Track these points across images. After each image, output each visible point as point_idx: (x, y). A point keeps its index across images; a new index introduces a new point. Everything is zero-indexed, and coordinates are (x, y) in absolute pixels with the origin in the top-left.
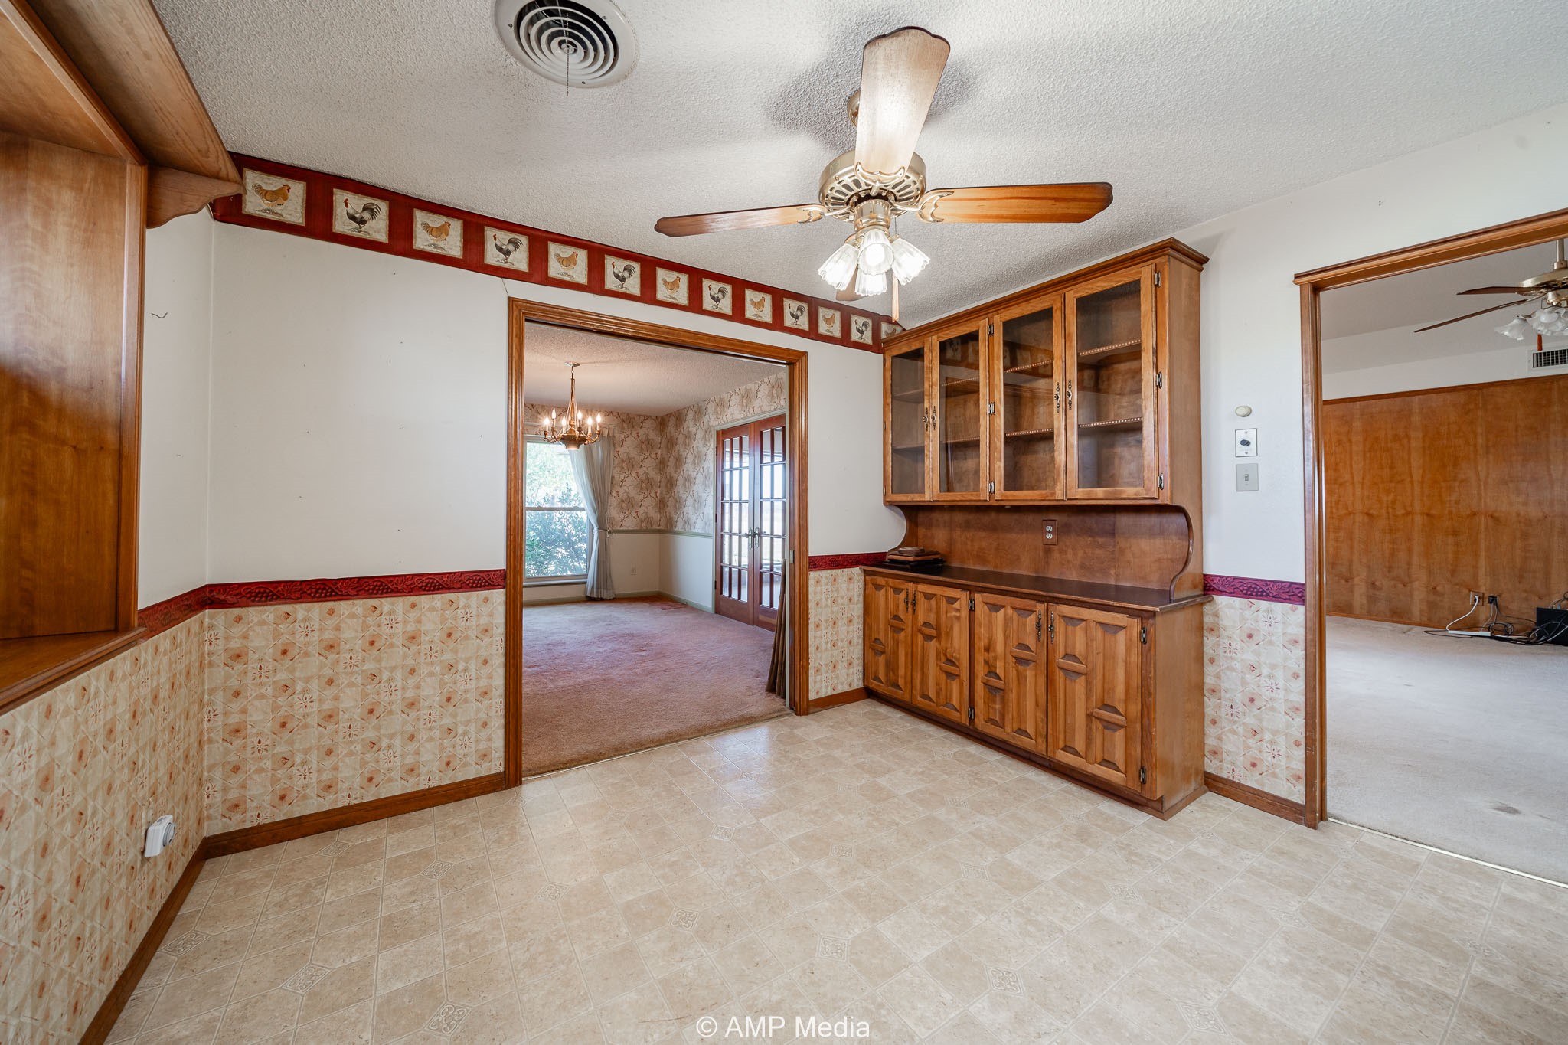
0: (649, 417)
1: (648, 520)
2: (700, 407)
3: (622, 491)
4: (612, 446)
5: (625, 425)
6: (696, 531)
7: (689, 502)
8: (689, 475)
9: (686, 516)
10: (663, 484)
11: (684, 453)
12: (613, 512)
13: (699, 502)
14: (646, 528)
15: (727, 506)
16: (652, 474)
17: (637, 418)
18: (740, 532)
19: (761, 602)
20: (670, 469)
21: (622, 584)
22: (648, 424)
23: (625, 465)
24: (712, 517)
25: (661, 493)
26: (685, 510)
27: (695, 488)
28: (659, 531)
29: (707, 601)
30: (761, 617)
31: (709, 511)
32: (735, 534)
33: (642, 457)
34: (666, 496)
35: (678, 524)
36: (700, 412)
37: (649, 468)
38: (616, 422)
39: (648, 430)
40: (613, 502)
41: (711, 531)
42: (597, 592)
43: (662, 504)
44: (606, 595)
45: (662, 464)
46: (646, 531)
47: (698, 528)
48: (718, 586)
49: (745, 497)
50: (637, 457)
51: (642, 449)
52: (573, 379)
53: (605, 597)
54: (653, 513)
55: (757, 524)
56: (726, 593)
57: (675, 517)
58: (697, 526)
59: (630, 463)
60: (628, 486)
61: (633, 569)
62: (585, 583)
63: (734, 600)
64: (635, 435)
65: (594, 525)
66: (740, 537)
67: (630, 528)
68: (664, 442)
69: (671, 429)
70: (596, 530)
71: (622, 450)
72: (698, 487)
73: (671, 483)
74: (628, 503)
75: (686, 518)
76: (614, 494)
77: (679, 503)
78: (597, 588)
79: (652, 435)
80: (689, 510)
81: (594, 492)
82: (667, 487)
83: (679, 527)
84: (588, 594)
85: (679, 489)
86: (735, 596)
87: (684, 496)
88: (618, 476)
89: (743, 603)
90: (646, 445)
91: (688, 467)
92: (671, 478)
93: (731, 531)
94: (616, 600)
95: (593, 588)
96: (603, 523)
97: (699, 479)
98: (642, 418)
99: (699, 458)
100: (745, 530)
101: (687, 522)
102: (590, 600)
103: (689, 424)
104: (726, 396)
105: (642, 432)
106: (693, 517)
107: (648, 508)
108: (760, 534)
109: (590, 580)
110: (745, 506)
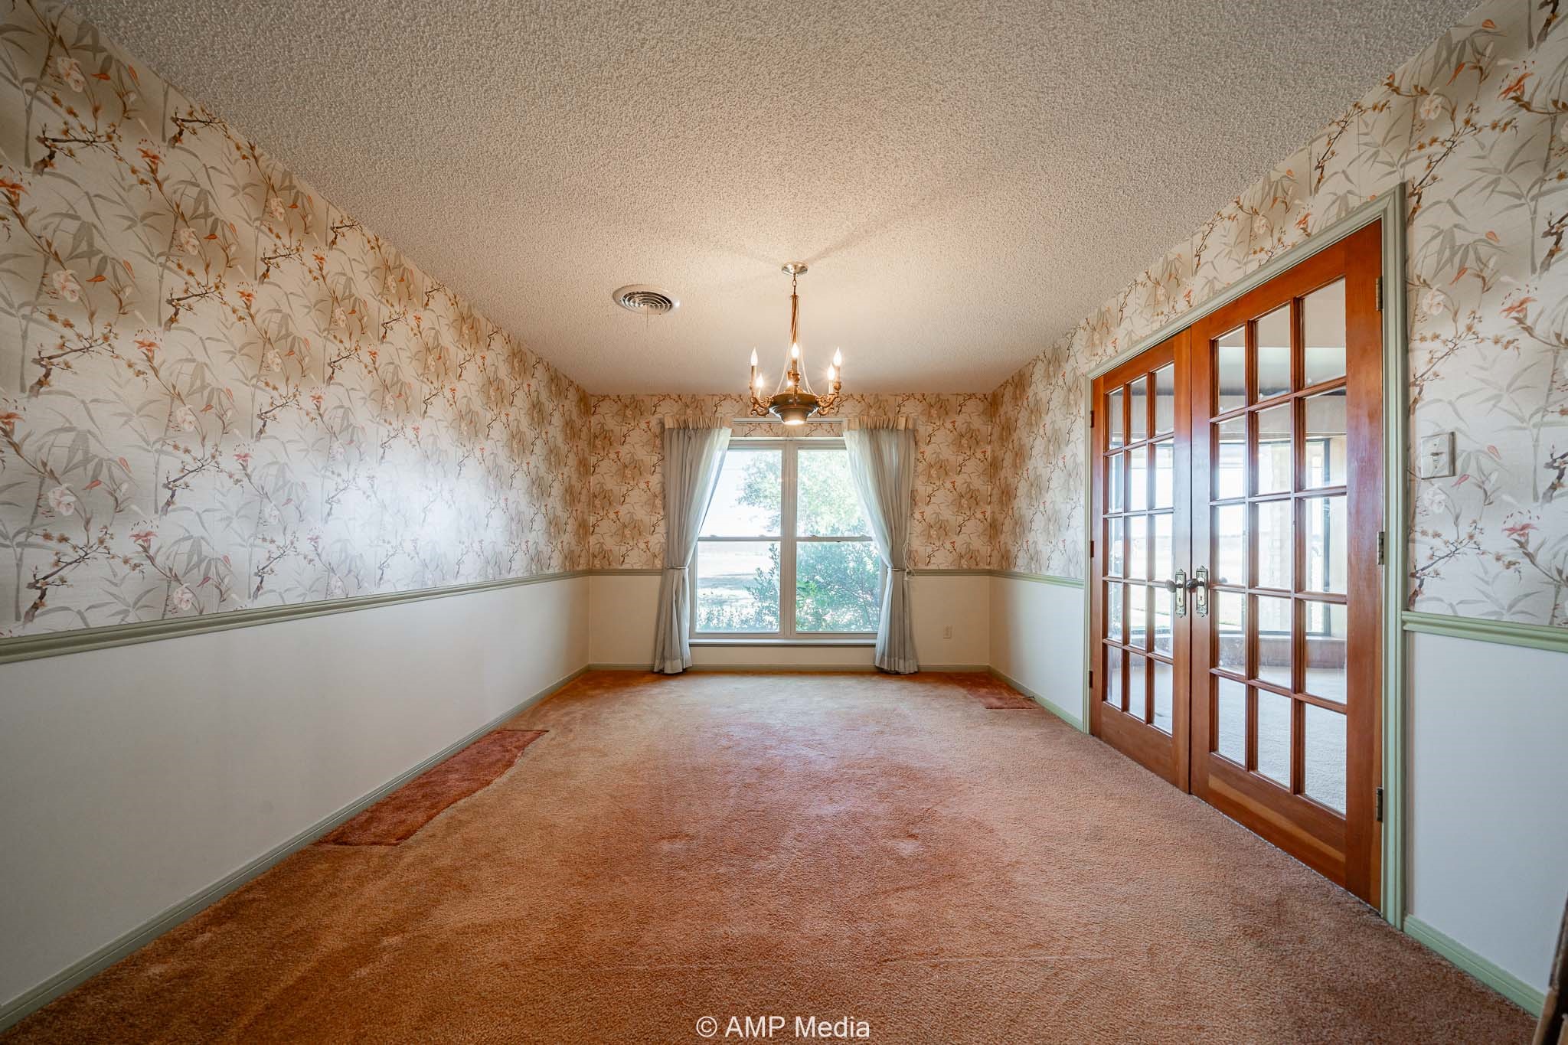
0: (971, 396)
1: (972, 555)
2: (1056, 351)
3: (929, 511)
4: (912, 443)
5: (934, 412)
6: (1050, 573)
7: (1039, 522)
8: (1038, 477)
9: (1031, 547)
10: (995, 498)
11: (1027, 441)
12: (917, 543)
13: (1055, 521)
14: (968, 567)
15: (1116, 526)
16: (978, 483)
17: (953, 399)
18: (1151, 578)
19: (1213, 746)
20: (1006, 472)
21: (931, 653)
22: (971, 406)
23: (933, 472)
24: (1082, 547)
25: (993, 512)
26: (1031, 537)
27: (1048, 497)
28: (990, 573)
29: (1074, 706)
30: (1215, 783)
31: (1076, 536)
32: (1139, 582)
33: (960, 459)
34: (1000, 517)
35: (1020, 562)
36: (1056, 358)
37: (972, 475)
38: (920, 408)
39: (972, 416)
40: (916, 527)
41: (1080, 571)
42: (889, 662)
43: (994, 529)
44: (902, 667)
45: (994, 467)
46: (970, 572)
47: (1056, 566)
48: (1097, 682)
49: (1163, 500)
50: (952, 458)
51: (960, 445)
52: (795, 297)
53: (901, 669)
54: (979, 544)
55: (1202, 560)
56: (1115, 699)
57: (1014, 550)
58: (1054, 564)
59: (942, 468)
60: (939, 504)
61: (947, 629)
62: (874, 646)
63: (1134, 721)
64: (949, 425)
65: (887, 563)
66: (1151, 589)
67: (941, 567)
68: (997, 431)
69: (1007, 408)
70: (889, 570)
71: (929, 451)
72: (1055, 497)
73: (1007, 495)
74: (941, 528)
75: (1032, 551)
76: (917, 515)
77: (1021, 526)
78: (890, 656)
79: (977, 423)
80: (1037, 536)
81: (886, 513)
82: (1001, 502)
83: (1021, 564)
84: (877, 665)
85: (1021, 503)
86: (1137, 710)
87: (1028, 513)
88: (923, 489)
89: (1160, 735)
90: (968, 439)
91: (1036, 463)
92: (1008, 485)
93: (1126, 575)
94: (919, 676)
95: (883, 654)
96: (901, 561)
97: (1057, 480)
98: (961, 399)
99: (1057, 441)
100: (1165, 571)
101: (1034, 557)
102: (881, 672)
103: (1039, 389)
104: (1112, 304)
105: (960, 420)
106: (1044, 549)
107: (972, 536)
108: (1212, 585)
109: (881, 641)
110: (1164, 525)
